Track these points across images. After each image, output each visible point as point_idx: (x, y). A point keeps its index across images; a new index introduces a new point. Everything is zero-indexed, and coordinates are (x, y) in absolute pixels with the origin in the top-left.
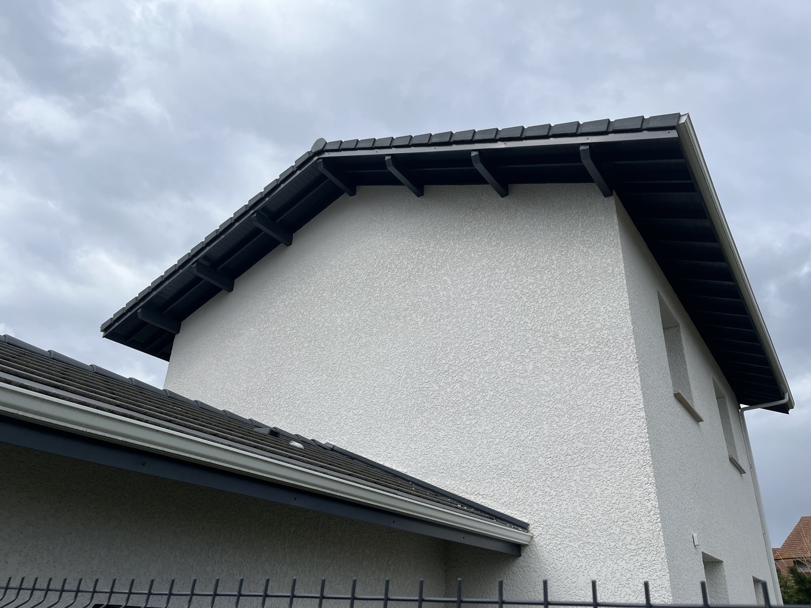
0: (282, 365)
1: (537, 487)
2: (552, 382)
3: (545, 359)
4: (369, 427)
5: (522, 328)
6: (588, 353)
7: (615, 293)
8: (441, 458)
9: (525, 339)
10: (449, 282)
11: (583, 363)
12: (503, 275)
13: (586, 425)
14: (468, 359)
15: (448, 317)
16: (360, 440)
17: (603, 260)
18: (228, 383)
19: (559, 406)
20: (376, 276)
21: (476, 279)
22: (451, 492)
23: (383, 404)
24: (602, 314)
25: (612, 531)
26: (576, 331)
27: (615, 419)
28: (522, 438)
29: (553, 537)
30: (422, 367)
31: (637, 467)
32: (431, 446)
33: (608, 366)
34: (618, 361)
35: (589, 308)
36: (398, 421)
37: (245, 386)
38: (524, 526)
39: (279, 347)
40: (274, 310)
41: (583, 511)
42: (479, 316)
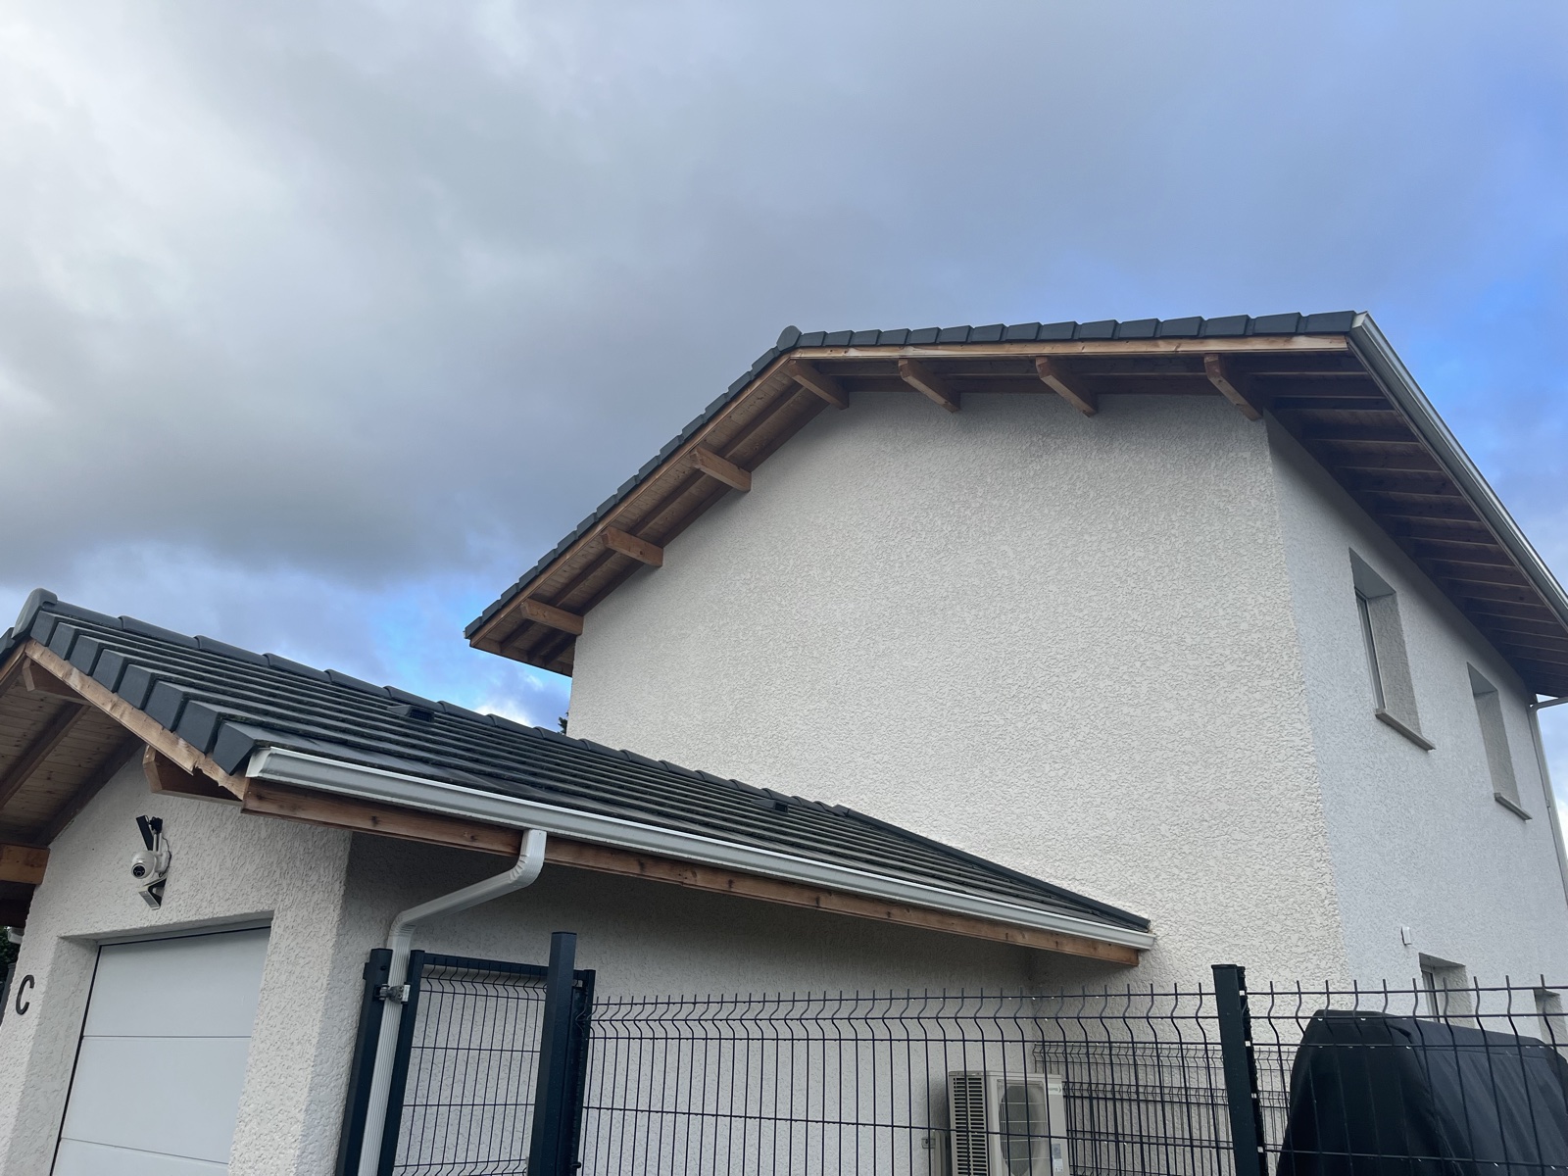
0: (755, 685)
1: (1160, 867)
2: (1177, 713)
3: (1165, 678)
4: (900, 781)
5: (1129, 629)
6: (1229, 668)
7: (1269, 575)
8: (1014, 827)
9: (1134, 645)
10: (1011, 554)
11: (1223, 684)
12: (1096, 544)
13: (1229, 777)
14: (1048, 677)
15: (1013, 611)
16: (887, 800)
17: (1250, 523)
18: (672, 713)
19: (1189, 748)
20: (892, 543)
21: (1053, 551)
22: (1033, 876)
23: (919, 746)
24: (1250, 608)
25: (1269, 929)
26: (1211, 635)
27: (1272, 767)
28: (1135, 797)
29: (1186, 938)
30: (977, 689)
31: (1305, 837)
32: (998, 809)
33: (1260, 688)
34: (1274, 681)
35: (1229, 598)
36: (944, 772)
37: (700, 718)
38: (1142, 925)
39: (746, 657)
40: (733, 598)
41: (1228, 901)
42: (1060, 609)
